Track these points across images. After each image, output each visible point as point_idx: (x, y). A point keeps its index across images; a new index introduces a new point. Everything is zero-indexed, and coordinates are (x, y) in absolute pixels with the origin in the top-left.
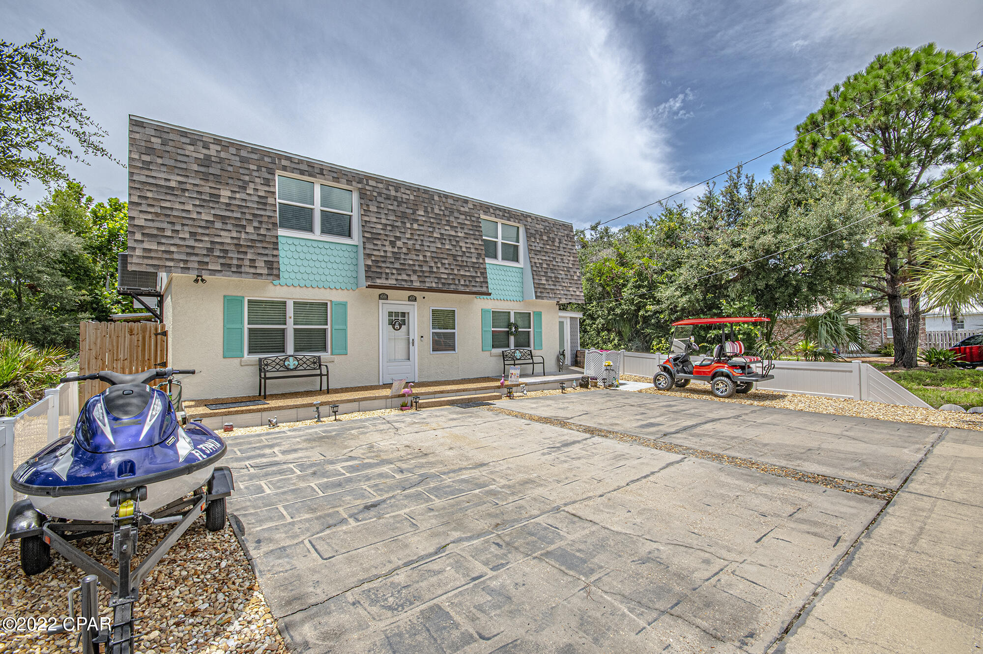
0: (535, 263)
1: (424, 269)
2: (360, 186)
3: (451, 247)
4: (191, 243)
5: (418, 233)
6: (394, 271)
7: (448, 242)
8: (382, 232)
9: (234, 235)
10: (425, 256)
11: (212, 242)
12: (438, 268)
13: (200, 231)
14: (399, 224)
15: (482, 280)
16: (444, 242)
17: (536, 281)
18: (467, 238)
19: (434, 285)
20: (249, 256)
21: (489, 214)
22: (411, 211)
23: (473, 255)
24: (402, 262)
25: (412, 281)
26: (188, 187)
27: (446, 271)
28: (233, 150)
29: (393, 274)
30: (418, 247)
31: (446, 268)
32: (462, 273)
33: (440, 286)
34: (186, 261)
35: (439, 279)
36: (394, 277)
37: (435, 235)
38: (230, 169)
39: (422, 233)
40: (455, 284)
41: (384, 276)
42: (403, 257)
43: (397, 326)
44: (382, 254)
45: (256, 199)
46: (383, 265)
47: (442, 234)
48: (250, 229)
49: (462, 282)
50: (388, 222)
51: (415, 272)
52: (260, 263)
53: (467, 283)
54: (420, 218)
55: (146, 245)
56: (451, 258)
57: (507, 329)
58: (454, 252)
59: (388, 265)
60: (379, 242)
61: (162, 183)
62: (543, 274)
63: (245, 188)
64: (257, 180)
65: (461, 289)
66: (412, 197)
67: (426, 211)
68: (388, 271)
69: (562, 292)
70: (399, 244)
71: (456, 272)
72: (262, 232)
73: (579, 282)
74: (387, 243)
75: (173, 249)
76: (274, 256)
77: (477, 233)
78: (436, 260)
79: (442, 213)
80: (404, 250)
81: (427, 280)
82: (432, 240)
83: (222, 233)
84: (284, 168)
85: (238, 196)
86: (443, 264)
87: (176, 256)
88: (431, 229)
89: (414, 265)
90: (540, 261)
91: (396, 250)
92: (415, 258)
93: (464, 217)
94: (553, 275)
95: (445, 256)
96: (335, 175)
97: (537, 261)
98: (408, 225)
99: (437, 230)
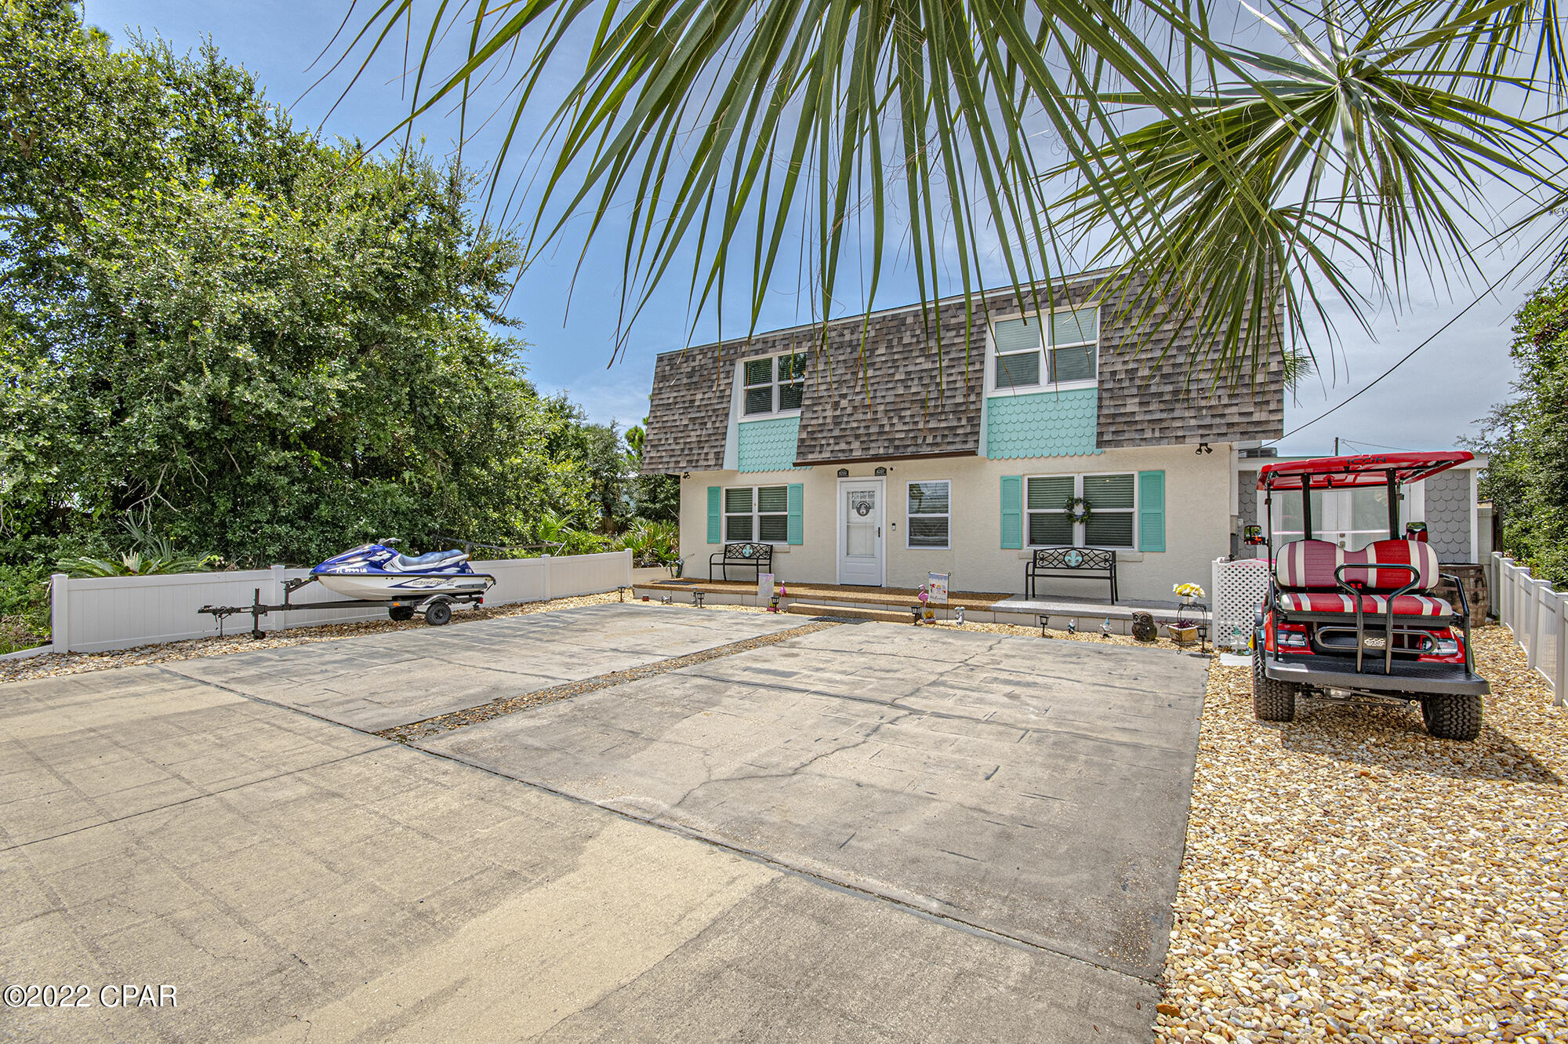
0: (1114, 373)
1: (871, 431)
2: (809, 344)
3: (920, 389)
4: (673, 447)
5: (872, 381)
6: (832, 441)
7: (916, 382)
8: (825, 394)
9: (698, 433)
10: (876, 412)
11: (685, 443)
12: (892, 425)
13: (680, 435)
14: (848, 377)
15: (968, 430)
16: (909, 383)
17: (1105, 411)
18: (953, 366)
19: (882, 451)
20: (705, 451)
21: (1008, 310)
22: (868, 354)
23: (958, 392)
24: (843, 426)
25: (851, 450)
26: (679, 399)
27: (905, 428)
28: (709, 355)
29: (829, 445)
30: (867, 402)
31: (905, 423)
32: (931, 425)
33: (891, 451)
34: (668, 462)
35: (891, 440)
36: (830, 448)
37: (897, 377)
38: (705, 373)
39: (877, 380)
40: (916, 445)
41: (818, 449)
42: (845, 419)
43: (863, 510)
44: (821, 421)
45: (718, 394)
46: (820, 436)
47: (908, 373)
48: (709, 425)
49: (929, 440)
50: (835, 379)
51: (857, 437)
52: (711, 456)
53: (939, 440)
54: (878, 359)
55: (652, 455)
56: (916, 409)
57: (1062, 511)
58: (923, 396)
59: (825, 434)
60: (820, 408)
61: (665, 402)
62: (1135, 391)
63: (712, 387)
64: (722, 376)
65: (926, 450)
66: (873, 333)
67: (890, 346)
68: (823, 442)
69: (1193, 422)
70: (844, 403)
71: (921, 426)
72: (717, 425)
73: (1273, 387)
74: (828, 407)
75: (664, 454)
76: (722, 446)
77: (974, 352)
78: (892, 414)
79: (915, 340)
80: (849, 410)
81: (873, 445)
82: (890, 385)
83: (692, 433)
84: (743, 355)
85: (706, 396)
86: (901, 418)
87: (664, 460)
88: (892, 371)
89: (858, 428)
90: (1131, 366)
91: (838, 413)
92: (861, 417)
93: (954, 333)
94: (1170, 388)
95: (907, 405)
96: (786, 342)
97: (1119, 367)
98: (861, 375)
99: (901, 369)
